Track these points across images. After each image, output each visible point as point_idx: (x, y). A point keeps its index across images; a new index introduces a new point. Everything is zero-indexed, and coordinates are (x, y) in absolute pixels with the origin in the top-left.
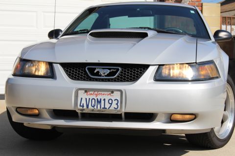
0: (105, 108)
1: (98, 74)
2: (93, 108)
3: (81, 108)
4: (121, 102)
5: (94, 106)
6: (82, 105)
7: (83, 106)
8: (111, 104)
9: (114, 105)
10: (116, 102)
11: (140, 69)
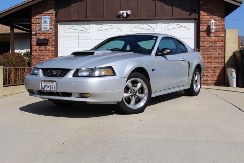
0: (50, 90)
1: (53, 74)
4: (56, 87)
5: (47, 89)
6: (43, 88)
9: (54, 88)
11: (65, 71)
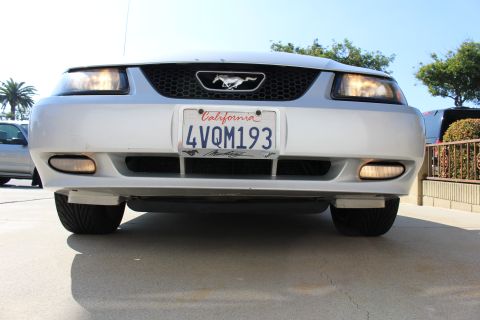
0: (241, 147)
2: (216, 147)
3: (191, 147)
5: (218, 144)
6: (191, 141)
7: (194, 144)
8: (256, 138)
9: (262, 141)
10: (267, 133)
